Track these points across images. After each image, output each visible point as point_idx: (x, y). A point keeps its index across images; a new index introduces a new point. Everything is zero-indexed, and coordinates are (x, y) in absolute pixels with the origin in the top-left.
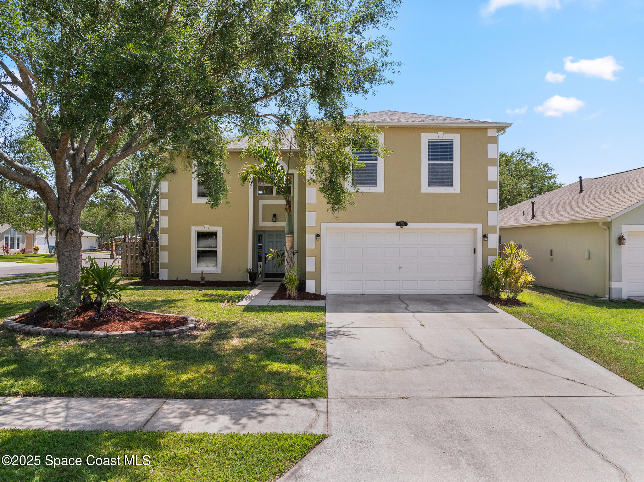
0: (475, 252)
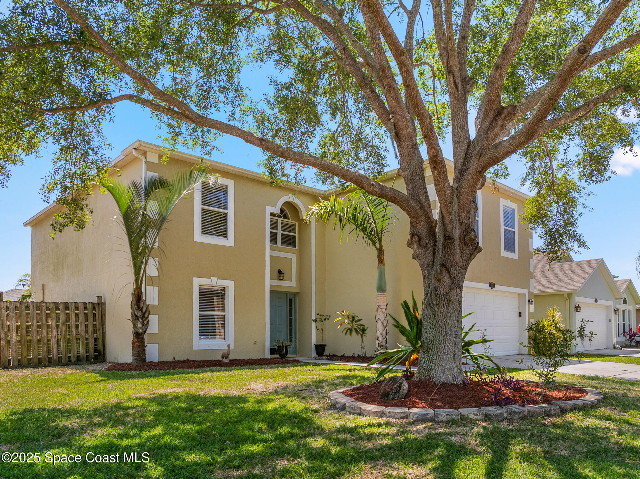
0: (520, 316)
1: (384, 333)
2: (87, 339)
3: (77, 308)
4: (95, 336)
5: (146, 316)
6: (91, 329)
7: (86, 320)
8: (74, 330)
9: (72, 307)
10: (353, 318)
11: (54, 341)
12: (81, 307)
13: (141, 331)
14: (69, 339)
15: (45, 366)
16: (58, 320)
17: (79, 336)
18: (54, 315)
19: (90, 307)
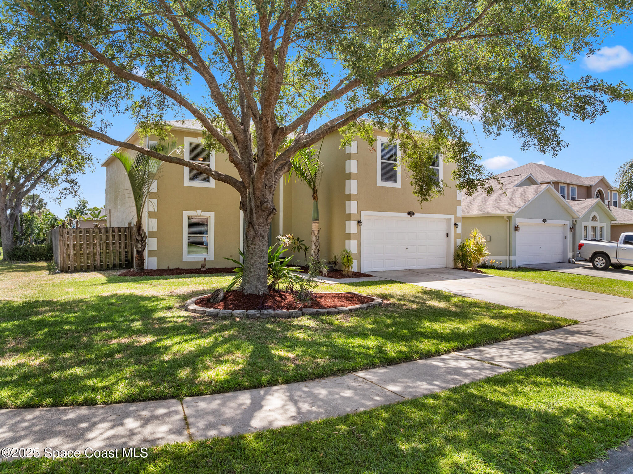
0: (447, 236)
1: (316, 251)
2: (120, 252)
3: (113, 231)
4: (126, 250)
5: (144, 239)
6: (123, 245)
7: (120, 240)
8: (111, 246)
9: (111, 231)
10: (298, 239)
11: (98, 254)
12: (116, 230)
13: (140, 249)
14: (108, 253)
15: (92, 271)
16: (101, 239)
17: (115, 251)
18: (98, 237)
19: (122, 230)
